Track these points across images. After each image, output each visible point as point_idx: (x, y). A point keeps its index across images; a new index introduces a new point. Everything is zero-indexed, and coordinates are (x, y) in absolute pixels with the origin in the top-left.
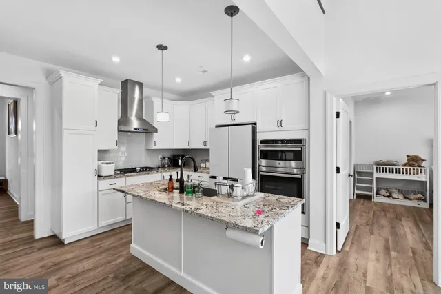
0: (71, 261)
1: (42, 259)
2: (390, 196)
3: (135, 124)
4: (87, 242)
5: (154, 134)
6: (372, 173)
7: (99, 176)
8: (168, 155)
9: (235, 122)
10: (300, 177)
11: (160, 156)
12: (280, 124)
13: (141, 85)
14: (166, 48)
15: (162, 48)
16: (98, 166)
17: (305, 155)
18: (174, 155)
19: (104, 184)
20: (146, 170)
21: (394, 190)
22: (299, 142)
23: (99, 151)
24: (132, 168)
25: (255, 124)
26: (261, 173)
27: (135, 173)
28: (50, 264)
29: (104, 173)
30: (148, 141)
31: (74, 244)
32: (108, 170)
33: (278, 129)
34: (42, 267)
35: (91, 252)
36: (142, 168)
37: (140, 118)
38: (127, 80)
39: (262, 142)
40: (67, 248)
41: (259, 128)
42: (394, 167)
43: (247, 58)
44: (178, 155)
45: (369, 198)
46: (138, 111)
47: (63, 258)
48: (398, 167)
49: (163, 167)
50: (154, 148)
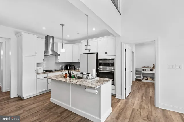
0: (27, 105)
1: (16, 105)
2: (147, 79)
3: (50, 53)
4: (32, 98)
5: (59, 56)
6: (141, 71)
7: (37, 73)
8: (64, 65)
9: (90, 52)
10: (113, 72)
11: (61, 65)
12: (106, 53)
13: (53, 37)
14: (64, 25)
15: (62, 25)
16: (37, 69)
17: (115, 64)
18: (66, 65)
19: (39, 76)
20: (55, 71)
21: (149, 77)
22: (113, 60)
23: (37, 63)
24: (50, 70)
25: (97, 53)
26: (100, 71)
27: (51, 72)
28: (19, 106)
29: (39, 72)
30: (56, 59)
31: (27, 99)
32: (41, 71)
33: (105, 55)
34: (16, 107)
35: (34, 102)
36: (54, 70)
37: (53, 50)
38: (48, 35)
39: (100, 60)
40: (25, 101)
41: (99, 54)
42: (149, 69)
43: (94, 29)
44: (68, 65)
45: (140, 80)
46: (52, 47)
47: (24, 104)
48: (150, 69)
49: (62, 69)
50: (59, 62)
